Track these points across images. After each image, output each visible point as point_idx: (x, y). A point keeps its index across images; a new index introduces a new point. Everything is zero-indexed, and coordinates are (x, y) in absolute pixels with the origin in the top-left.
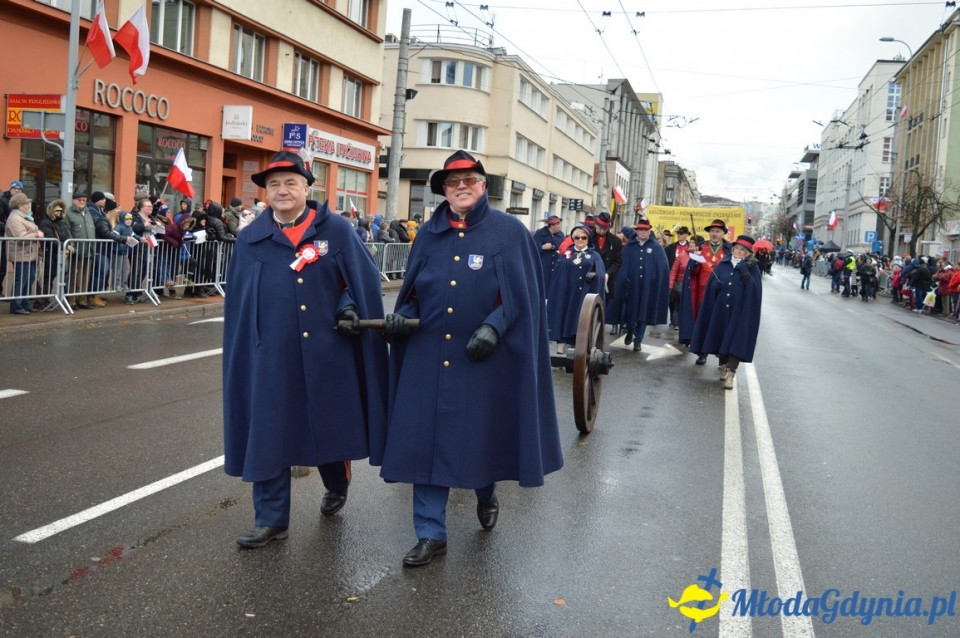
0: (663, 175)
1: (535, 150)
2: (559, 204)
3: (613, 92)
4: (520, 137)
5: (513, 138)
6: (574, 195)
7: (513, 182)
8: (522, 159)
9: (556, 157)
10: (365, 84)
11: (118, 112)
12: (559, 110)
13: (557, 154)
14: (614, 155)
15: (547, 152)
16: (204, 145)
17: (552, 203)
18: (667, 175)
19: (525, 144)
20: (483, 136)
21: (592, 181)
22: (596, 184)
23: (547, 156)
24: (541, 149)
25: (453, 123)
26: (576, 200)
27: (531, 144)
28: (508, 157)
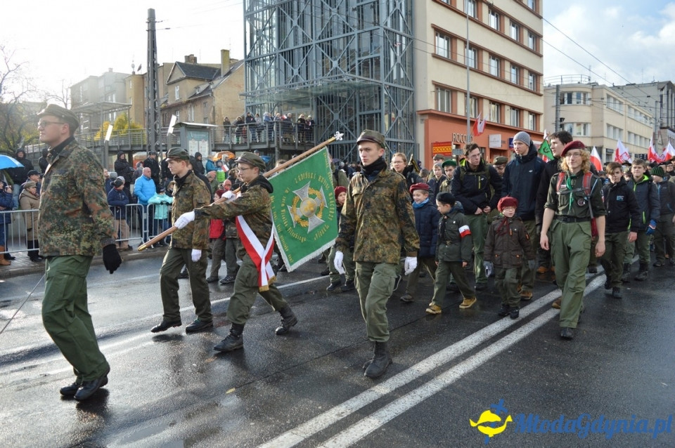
1: (617, 130)
3: (662, 89)
4: (609, 126)
5: (606, 127)
7: (607, 149)
8: (611, 137)
9: (629, 133)
10: (536, 115)
11: (459, 143)
12: (629, 107)
13: (630, 131)
14: (665, 126)
15: (624, 131)
16: (483, 151)
19: (612, 129)
20: (589, 128)
23: (625, 133)
24: (620, 130)
25: (573, 123)
26: (643, 154)
27: (615, 128)
28: (603, 137)
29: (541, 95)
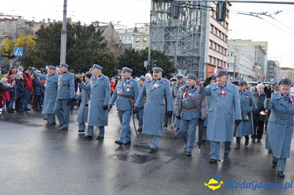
0: (269, 65)
2: (247, 77)
3: (256, 48)
4: (241, 65)
5: (240, 65)
6: (249, 74)
8: (241, 69)
9: (246, 67)
14: (256, 63)
17: (246, 77)
18: (270, 64)
21: (252, 70)
22: (253, 71)
23: (245, 67)
24: (244, 66)
26: (250, 76)
27: (242, 65)
28: (239, 69)
29: (226, 56)
